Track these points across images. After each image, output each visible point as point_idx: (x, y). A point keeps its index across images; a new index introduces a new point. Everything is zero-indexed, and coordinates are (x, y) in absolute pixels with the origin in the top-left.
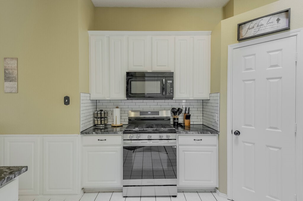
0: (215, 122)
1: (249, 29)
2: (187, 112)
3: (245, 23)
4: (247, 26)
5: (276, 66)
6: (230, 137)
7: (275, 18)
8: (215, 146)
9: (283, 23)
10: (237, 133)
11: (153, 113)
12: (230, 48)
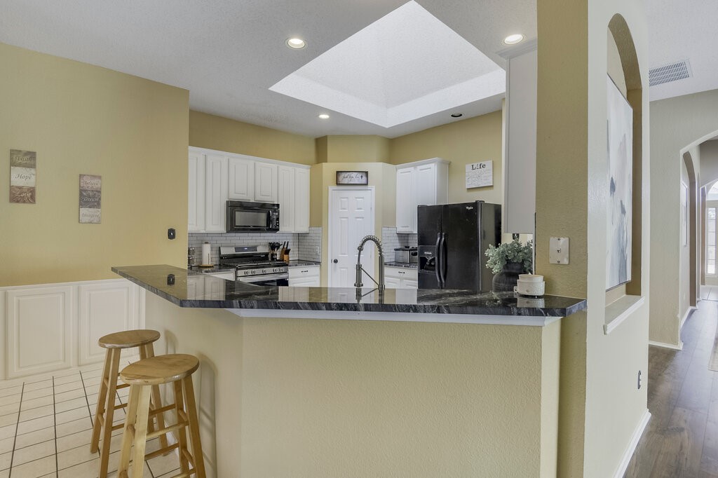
0: (317, 254)
1: (344, 177)
2: (285, 247)
3: (341, 172)
4: (343, 175)
5: (361, 209)
6: (330, 265)
7: (360, 175)
8: (318, 275)
9: (363, 181)
10: (336, 261)
11: (249, 248)
12: (330, 188)
